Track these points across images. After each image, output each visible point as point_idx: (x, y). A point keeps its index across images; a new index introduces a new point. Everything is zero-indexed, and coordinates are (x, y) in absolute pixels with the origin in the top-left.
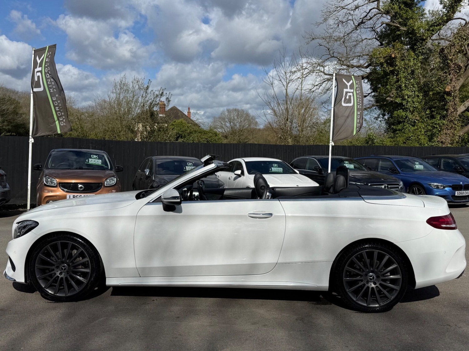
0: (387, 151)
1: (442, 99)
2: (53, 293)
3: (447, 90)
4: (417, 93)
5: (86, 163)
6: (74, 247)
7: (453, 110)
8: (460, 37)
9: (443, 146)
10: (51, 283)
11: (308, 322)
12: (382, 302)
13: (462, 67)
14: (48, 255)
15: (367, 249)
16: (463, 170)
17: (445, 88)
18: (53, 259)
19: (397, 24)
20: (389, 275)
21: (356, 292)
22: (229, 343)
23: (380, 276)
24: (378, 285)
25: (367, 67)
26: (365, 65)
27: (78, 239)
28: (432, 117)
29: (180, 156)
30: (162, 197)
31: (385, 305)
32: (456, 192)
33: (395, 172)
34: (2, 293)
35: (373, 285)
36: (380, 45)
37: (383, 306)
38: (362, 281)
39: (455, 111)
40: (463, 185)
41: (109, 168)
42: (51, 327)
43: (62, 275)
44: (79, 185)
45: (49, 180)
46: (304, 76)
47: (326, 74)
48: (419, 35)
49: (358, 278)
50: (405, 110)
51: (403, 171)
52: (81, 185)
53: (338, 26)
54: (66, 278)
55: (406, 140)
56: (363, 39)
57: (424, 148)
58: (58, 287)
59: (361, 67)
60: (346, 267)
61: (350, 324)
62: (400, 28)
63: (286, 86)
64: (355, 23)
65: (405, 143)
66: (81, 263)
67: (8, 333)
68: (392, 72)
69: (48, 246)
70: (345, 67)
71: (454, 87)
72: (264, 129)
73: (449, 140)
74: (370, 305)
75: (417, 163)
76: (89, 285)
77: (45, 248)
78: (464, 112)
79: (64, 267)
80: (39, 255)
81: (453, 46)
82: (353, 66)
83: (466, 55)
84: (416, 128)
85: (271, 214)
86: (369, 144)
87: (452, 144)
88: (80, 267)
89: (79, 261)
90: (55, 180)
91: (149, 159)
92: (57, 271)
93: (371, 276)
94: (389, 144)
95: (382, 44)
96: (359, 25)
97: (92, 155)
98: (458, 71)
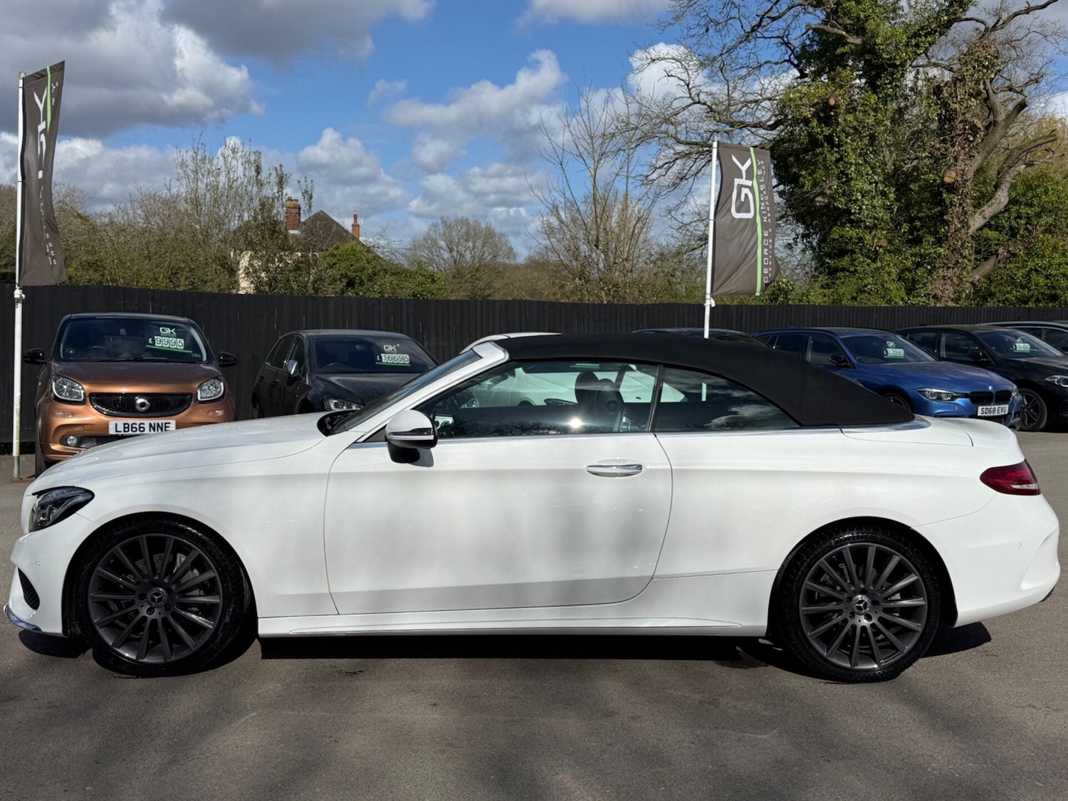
0: (819, 316)
1: (937, 199)
2: (134, 657)
3: (947, 180)
4: (881, 187)
5: (147, 346)
6: (179, 548)
7: (959, 226)
8: (976, 60)
9: (938, 305)
10: (130, 635)
11: (729, 707)
12: (884, 657)
13: (979, 129)
14: (119, 568)
15: (852, 541)
16: (990, 359)
17: (944, 176)
18: (130, 577)
19: (839, 28)
20: (899, 598)
21: (827, 638)
22: (566, 761)
23: (880, 601)
24: (875, 620)
25: (773, 127)
26: (770, 123)
27: (189, 528)
28: (917, 241)
29: (359, 328)
30: (388, 430)
31: (891, 665)
32: (980, 408)
33: (844, 364)
34: (5, 658)
35: (865, 622)
36: (801, 77)
37: (886, 667)
38: (840, 612)
39: (963, 227)
40: (994, 393)
41: (205, 358)
42: (144, 736)
43: (155, 614)
44: (137, 398)
45: (65, 387)
46: (632, 147)
47: (679, 142)
48: (888, 57)
49: (832, 606)
50: (856, 224)
51: (861, 362)
52: (142, 398)
53: (707, 31)
54: (165, 620)
55: (857, 293)
56: (762, 63)
57: (899, 310)
58: (147, 639)
59: (761, 127)
60: (806, 581)
61: (820, 710)
62: (847, 38)
63: (593, 167)
64: (744, 26)
65: (854, 298)
66: (198, 585)
67: (46, 754)
68: (829, 139)
69: (118, 547)
70: (723, 127)
71: (963, 173)
72: (526, 266)
73: (949, 293)
74: (857, 665)
75: (891, 344)
76: (220, 634)
77: (109, 552)
78: (981, 229)
79: (157, 594)
80: (96, 569)
81: (961, 81)
82: (743, 125)
83: (988, 102)
84: (879, 264)
85: (640, 467)
86: (778, 302)
87: (956, 300)
88: (196, 592)
89: (191, 580)
90: (80, 387)
91: (291, 337)
92: (142, 606)
93: (860, 602)
94: (819, 301)
95: (803, 75)
96: (753, 30)
97: (161, 329)
98: (971, 139)
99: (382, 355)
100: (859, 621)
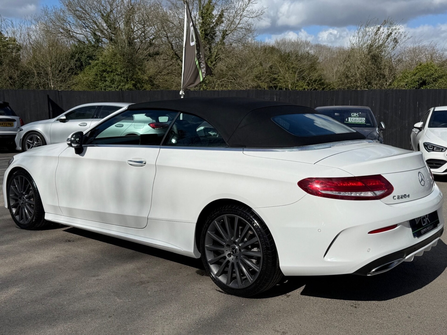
12: (243, 283)
49: (220, 248)
60: (208, 232)
69: (14, 179)
74: (229, 284)
80: (11, 186)
99: (349, 118)
100: (232, 259)
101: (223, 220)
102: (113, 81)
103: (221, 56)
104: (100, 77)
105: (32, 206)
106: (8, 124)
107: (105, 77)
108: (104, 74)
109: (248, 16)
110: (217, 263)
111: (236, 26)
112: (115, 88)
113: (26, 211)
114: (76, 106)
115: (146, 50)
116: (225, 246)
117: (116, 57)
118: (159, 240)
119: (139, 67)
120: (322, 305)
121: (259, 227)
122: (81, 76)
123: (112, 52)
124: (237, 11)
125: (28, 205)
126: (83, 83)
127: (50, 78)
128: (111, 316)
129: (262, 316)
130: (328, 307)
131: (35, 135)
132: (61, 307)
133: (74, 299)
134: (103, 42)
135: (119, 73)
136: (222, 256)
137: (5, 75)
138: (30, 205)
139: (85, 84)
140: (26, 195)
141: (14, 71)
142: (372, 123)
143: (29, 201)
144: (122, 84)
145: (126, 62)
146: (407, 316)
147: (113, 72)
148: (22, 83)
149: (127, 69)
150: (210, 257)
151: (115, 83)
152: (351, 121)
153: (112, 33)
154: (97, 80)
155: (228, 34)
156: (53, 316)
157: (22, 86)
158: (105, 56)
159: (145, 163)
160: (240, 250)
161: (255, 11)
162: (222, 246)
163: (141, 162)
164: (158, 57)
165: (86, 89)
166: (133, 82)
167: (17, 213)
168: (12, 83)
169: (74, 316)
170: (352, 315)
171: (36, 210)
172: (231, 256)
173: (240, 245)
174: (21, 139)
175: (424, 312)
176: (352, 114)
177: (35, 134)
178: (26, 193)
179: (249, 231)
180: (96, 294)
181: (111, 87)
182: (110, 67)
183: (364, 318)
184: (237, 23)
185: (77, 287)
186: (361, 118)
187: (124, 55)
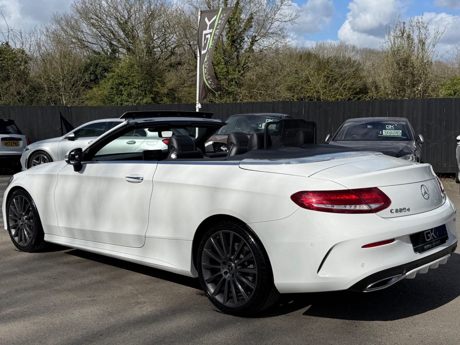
99: (384, 131)
100: (229, 277)
101: (219, 236)
102: (129, 95)
103: (250, 65)
104: (116, 91)
105: (32, 227)
106: (13, 144)
107: (121, 91)
108: (121, 87)
109: (280, 20)
110: (214, 282)
111: (267, 32)
112: (132, 102)
113: (26, 232)
114: (87, 122)
115: (166, 59)
116: (221, 264)
117: (133, 68)
118: (157, 259)
119: (159, 79)
120: (321, 324)
121: (254, 242)
122: (96, 90)
123: (129, 63)
124: (267, 15)
125: (27, 226)
126: (97, 97)
127: (62, 93)
128: (102, 335)
129: (256, 334)
130: (327, 326)
131: (42, 155)
132: (53, 326)
133: (67, 318)
134: (120, 53)
135: (137, 86)
136: (218, 274)
137: (12, 90)
138: (29, 226)
139: (100, 99)
140: (25, 216)
141: (23, 86)
142: (408, 136)
143: (28, 222)
144: (139, 98)
145: (144, 74)
146: (408, 335)
147: (130, 85)
148: (31, 99)
149: (145, 82)
150: (207, 276)
151: (133, 97)
152: (386, 134)
153: (130, 43)
154: (112, 94)
155: (258, 40)
156: (44, 334)
157: (32, 102)
158: (122, 68)
159: (142, 180)
160: (236, 267)
161: (289, 14)
162: (219, 264)
163: (138, 178)
164: (179, 67)
165: (100, 104)
166: (152, 95)
167: (16, 235)
168: (21, 99)
169: (65, 334)
170: (351, 333)
171: (35, 232)
172: (227, 274)
173: (236, 262)
174: (27, 159)
175: (428, 331)
176: (387, 126)
177: (42, 153)
178: (25, 214)
179: (244, 247)
180: (90, 313)
181: (128, 101)
182: (127, 79)
183: (362, 336)
184: (268, 27)
185: (71, 308)
186: (397, 131)
187: (142, 66)
